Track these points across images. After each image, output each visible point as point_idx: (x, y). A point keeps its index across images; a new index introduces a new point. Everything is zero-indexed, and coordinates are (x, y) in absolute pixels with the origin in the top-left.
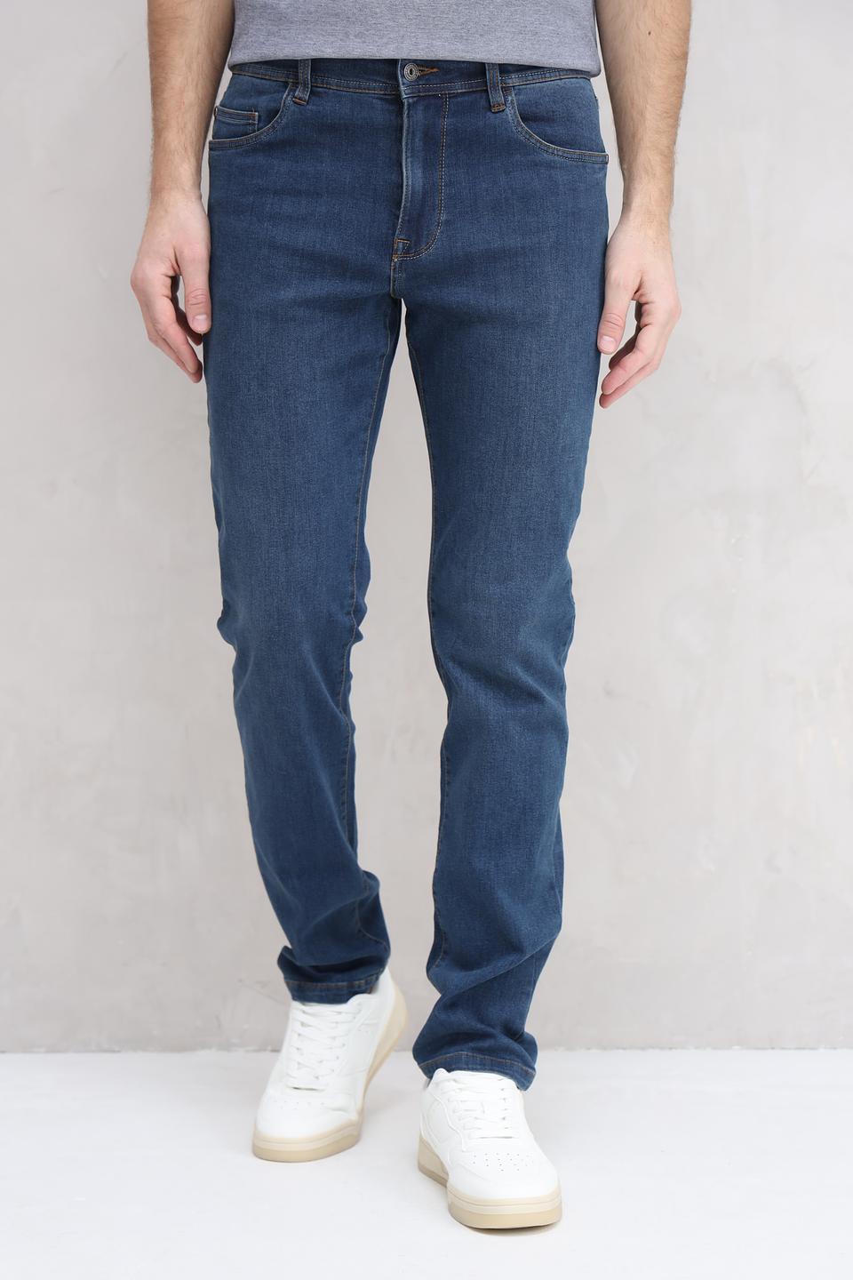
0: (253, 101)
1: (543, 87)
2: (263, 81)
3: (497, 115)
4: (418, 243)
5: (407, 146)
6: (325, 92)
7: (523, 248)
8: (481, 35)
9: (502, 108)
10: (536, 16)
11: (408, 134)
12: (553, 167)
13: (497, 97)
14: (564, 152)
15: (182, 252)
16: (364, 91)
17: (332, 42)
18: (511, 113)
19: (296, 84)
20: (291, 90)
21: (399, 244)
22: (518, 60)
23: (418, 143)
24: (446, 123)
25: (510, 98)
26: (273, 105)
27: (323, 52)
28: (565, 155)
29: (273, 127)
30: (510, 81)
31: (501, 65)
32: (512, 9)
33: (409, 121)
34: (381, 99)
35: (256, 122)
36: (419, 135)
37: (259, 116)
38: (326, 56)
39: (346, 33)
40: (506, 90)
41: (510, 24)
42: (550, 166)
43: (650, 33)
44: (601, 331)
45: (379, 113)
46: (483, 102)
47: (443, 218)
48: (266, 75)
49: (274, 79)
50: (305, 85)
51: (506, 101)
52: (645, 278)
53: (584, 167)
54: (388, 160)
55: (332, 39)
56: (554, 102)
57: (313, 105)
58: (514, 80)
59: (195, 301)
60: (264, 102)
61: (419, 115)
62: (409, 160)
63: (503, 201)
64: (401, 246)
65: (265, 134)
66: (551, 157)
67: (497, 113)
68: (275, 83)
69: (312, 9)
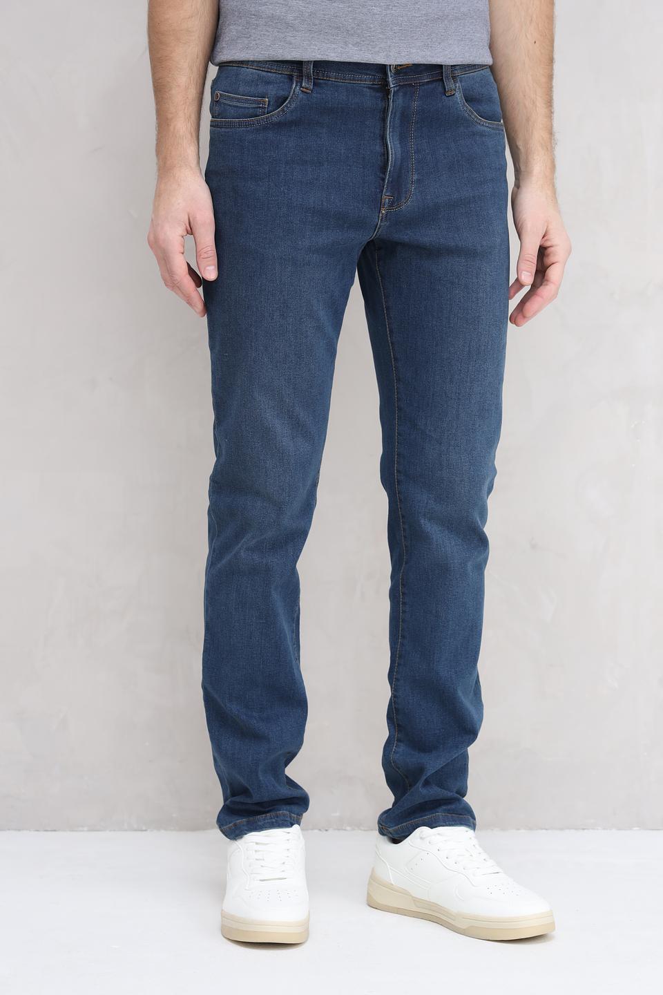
0: (261, 89)
1: (474, 76)
2: (269, 74)
3: (451, 98)
4: (399, 199)
5: (390, 123)
6: (325, 84)
7: (474, 197)
9: (453, 92)
10: (471, 27)
11: (391, 115)
12: (484, 136)
13: (450, 85)
15: (196, 218)
16: (357, 82)
17: (334, 48)
18: (459, 96)
19: (301, 76)
20: (297, 82)
21: (386, 199)
22: (462, 62)
23: (397, 121)
24: (415, 105)
25: (458, 86)
26: (282, 93)
27: (327, 55)
28: (490, 126)
29: (283, 110)
30: (456, 72)
33: (393, 105)
34: (369, 88)
35: (266, 106)
36: (398, 115)
37: (269, 101)
38: (331, 59)
39: (345, 42)
40: (454, 78)
43: (535, 42)
44: (521, 268)
45: (369, 99)
46: (440, 89)
47: (415, 177)
48: (271, 69)
49: (280, 72)
50: (309, 78)
51: (455, 88)
54: (372, 135)
55: (333, 46)
56: (482, 87)
57: (317, 93)
58: (458, 71)
59: (206, 256)
60: (272, 91)
61: (400, 101)
62: (391, 134)
63: (456, 162)
64: (387, 200)
65: (276, 116)
66: (482, 128)
67: (450, 96)
68: (280, 76)
69: (317, 22)
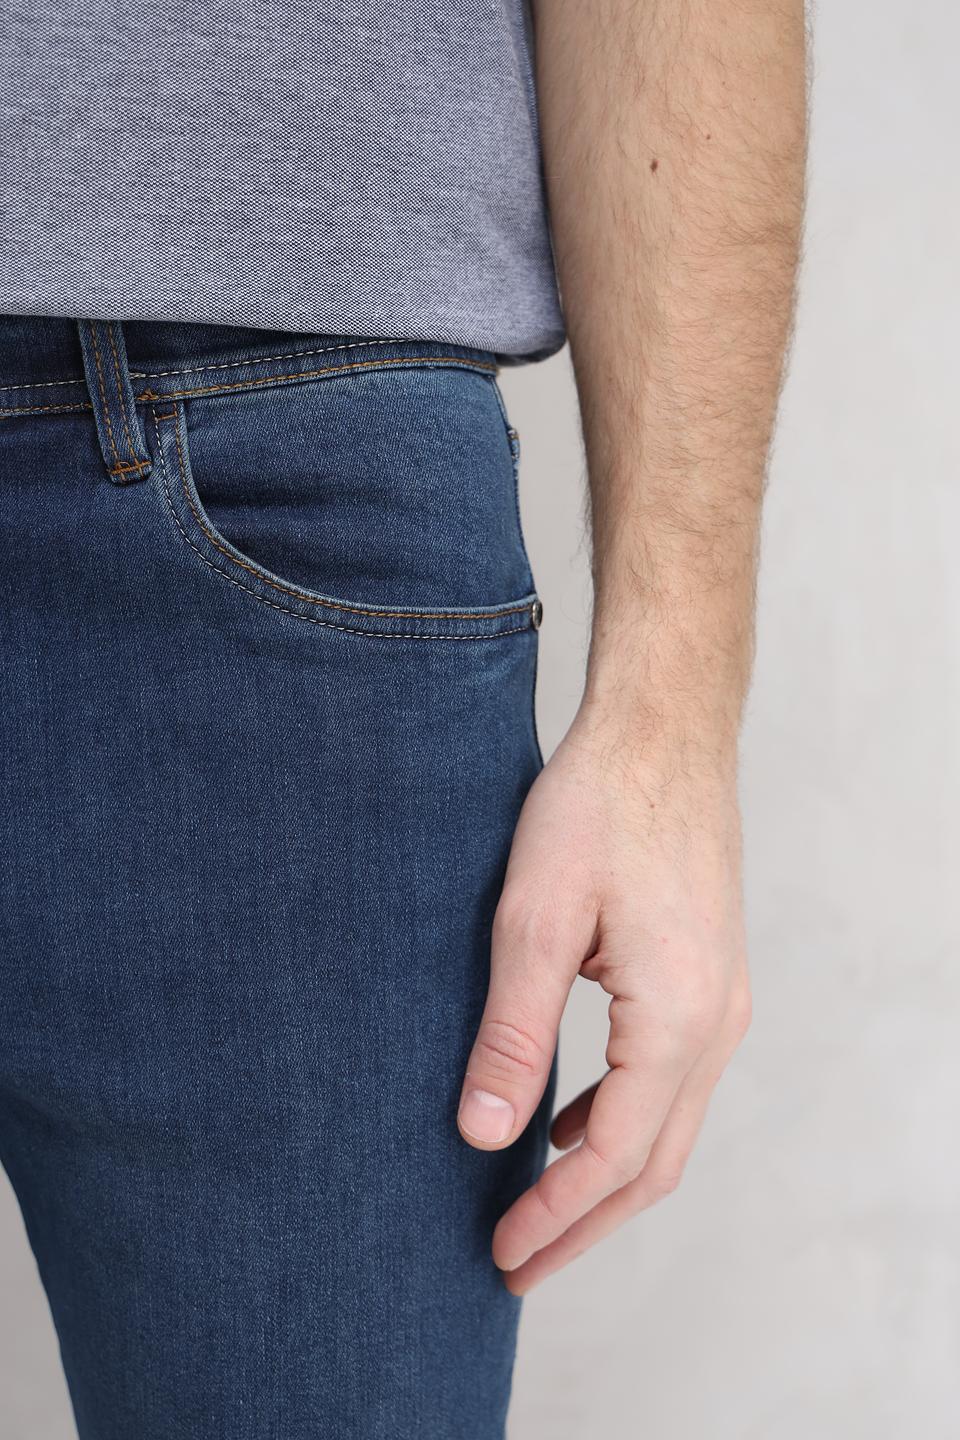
1: (290, 402)
3: (129, 491)
8: (48, 226)
9: (140, 469)
13: (122, 436)
14: (349, 612)
18: (168, 485)
25: (167, 439)
30: (175, 385)
31: (131, 327)
32: (158, 143)
40: (154, 413)
41: (152, 192)
42: (299, 653)
43: (654, 166)
44: (473, 1073)
46: (77, 452)
51: (151, 448)
52: (609, 920)
53: (423, 657)
56: (324, 446)
58: (188, 382)
66: (303, 629)
67: (128, 484)
